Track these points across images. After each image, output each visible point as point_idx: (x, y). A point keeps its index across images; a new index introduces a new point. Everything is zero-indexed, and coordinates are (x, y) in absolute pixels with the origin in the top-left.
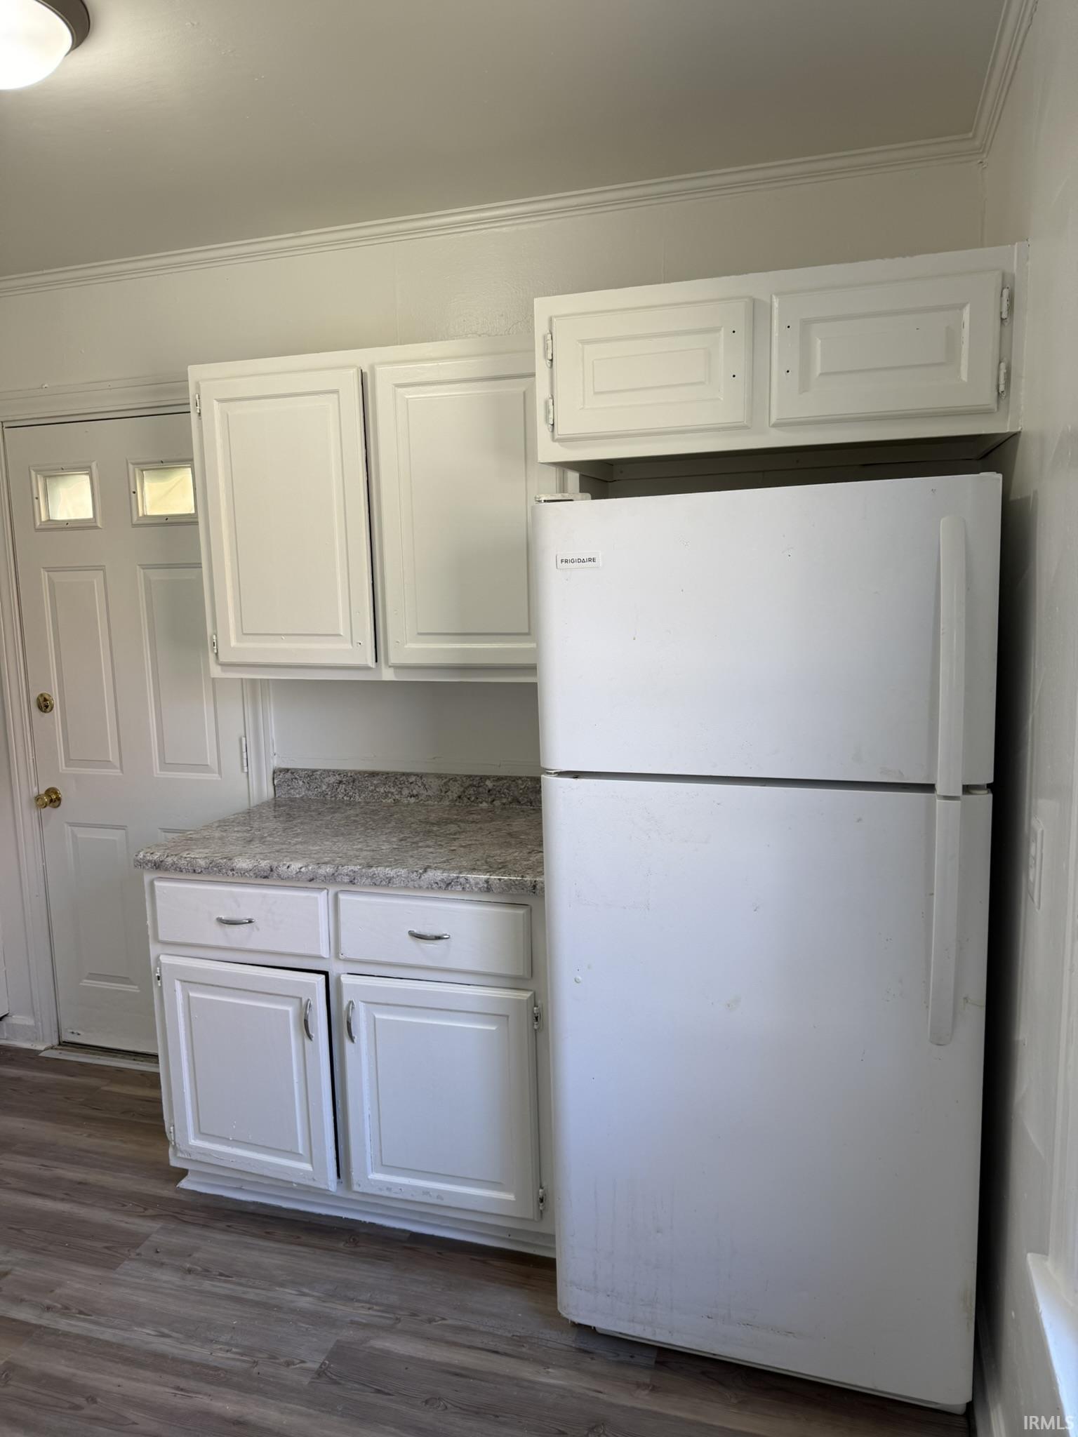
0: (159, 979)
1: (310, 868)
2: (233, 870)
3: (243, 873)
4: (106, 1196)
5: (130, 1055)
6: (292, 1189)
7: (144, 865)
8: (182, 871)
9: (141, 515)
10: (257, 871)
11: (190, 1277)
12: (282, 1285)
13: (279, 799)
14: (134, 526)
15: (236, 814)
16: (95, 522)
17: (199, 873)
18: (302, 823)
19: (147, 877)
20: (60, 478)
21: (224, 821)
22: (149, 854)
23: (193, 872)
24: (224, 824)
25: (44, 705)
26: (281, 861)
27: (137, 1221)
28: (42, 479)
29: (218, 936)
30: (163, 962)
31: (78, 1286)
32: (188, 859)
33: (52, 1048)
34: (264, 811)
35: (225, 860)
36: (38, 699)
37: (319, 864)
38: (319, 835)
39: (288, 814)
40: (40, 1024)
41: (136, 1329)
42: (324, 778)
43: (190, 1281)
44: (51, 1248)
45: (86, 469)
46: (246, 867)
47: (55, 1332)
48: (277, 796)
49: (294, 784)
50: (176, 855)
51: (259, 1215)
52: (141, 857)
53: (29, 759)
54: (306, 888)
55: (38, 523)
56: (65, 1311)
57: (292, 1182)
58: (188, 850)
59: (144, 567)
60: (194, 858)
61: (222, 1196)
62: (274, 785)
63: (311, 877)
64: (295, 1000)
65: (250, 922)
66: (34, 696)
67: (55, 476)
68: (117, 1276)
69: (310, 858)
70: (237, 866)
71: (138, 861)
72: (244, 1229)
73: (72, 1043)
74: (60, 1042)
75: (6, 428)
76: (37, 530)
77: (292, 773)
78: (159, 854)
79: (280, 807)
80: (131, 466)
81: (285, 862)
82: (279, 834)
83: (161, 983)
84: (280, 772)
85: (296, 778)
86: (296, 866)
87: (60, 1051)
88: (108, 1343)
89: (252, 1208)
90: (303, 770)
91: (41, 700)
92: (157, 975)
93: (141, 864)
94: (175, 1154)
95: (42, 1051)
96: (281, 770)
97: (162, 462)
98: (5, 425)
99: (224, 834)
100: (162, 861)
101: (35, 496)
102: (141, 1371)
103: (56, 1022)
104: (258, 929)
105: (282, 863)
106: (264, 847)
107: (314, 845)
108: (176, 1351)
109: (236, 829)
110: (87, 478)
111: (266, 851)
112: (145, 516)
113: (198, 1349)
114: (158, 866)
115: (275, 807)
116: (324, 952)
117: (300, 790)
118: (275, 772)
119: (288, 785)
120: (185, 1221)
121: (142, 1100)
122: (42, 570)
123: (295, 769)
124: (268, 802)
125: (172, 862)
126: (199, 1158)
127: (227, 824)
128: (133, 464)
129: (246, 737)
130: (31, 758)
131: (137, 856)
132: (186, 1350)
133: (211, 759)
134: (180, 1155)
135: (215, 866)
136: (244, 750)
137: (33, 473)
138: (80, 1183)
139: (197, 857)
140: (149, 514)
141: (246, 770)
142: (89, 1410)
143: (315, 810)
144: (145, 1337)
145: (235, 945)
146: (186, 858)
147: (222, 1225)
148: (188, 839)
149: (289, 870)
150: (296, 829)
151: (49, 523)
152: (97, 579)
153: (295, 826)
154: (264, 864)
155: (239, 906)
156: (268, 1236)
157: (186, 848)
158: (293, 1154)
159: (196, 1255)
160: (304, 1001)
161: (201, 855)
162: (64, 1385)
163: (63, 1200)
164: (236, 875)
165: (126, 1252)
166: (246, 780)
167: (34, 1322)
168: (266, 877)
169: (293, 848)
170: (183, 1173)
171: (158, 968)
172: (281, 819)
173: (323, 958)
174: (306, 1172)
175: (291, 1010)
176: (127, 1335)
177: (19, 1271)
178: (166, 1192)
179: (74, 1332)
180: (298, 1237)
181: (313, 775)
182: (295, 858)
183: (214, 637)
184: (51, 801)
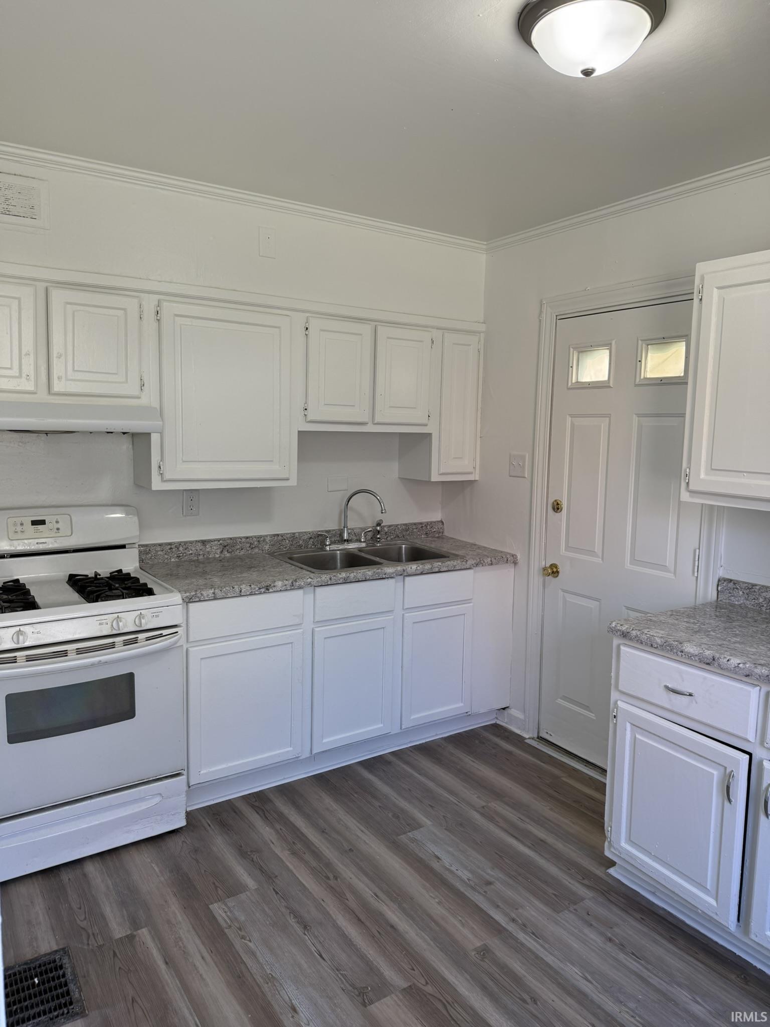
0: (615, 718)
1: (747, 666)
2: (682, 652)
3: (690, 656)
4: (556, 856)
5: (583, 762)
6: (697, 913)
7: (615, 632)
8: (642, 643)
9: (642, 377)
10: (701, 657)
11: (609, 944)
12: (679, 985)
13: (720, 602)
14: (636, 385)
15: (686, 608)
16: (609, 383)
17: (655, 648)
18: (740, 626)
19: (616, 641)
20: (589, 352)
21: (678, 612)
22: (619, 625)
23: (651, 646)
24: (675, 614)
25: (557, 507)
26: (721, 654)
27: (577, 885)
28: (577, 353)
29: (665, 699)
30: (619, 706)
31: (533, 913)
32: (648, 635)
33: (533, 739)
34: (708, 610)
35: (676, 643)
36: (553, 503)
37: (755, 664)
38: (755, 640)
39: (728, 616)
40: (527, 720)
41: (568, 964)
42: (762, 592)
43: (609, 947)
44: (519, 878)
45: (608, 345)
46: (693, 652)
47: (516, 939)
48: (719, 600)
49: (735, 593)
50: (639, 630)
51: (666, 920)
52: (614, 626)
53: (542, 542)
54: (741, 680)
55: (570, 384)
56: (524, 927)
57: (698, 908)
58: (648, 628)
59: (639, 415)
60: (652, 636)
61: (639, 893)
62: (718, 590)
63: (748, 673)
64: (720, 767)
65: (690, 695)
66: (551, 501)
67: (585, 351)
68: (559, 918)
69: (747, 657)
70: (686, 650)
71: (610, 628)
72: (653, 925)
73: (546, 740)
74: (538, 736)
75: (559, 319)
76: (569, 389)
77: (734, 584)
78: (626, 626)
79: (721, 608)
80: (640, 342)
81: (725, 656)
82: (720, 631)
83: (616, 720)
84: (725, 581)
85: (737, 589)
86: (735, 661)
87: (538, 743)
88: (548, 965)
89: (661, 912)
90: (744, 583)
91: (555, 504)
92: (614, 714)
93: (613, 631)
94: (609, 849)
95: (526, 739)
96: (725, 580)
97: (664, 338)
98: (558, 318)
99: (676, 622)
100: (628, 633)
101: (571, 365)
102: (568, 998)
103: (537, 722)
104: (696, 703)
105: (723, 656)
106: (708, 639)
107: (751, 646)
108: (595, 997)
109: (685, 620)
110: (608, 351)
111: (710, 643)
112: (646, 379)
113: (610, 1003)
114: (625, 635)
115: (717, 608)
116: (751, 736)
117: (739, 599)
118: (720, 581)
119: (730, 593)
120: (610, 900)
121: (588, 797)
122: (568, 416)
123: (737, 581)
124: (711, 603)
125: (635, 634)
126: (627, 858)
127: (678, 614)
128: (642, 340)
129: (699, 549)
130: (543, 541)
131: (610, 624)
132: (601, 998)
133: (669, 562)
134: (612, 850)
135: (668, 646)
136: (697, 559)
137: (572, 350)
138: (542, 840)
139: (655, 635)
140: (648, 377)
141: (696, 575)
142: (531, 1007)
143: (752, 618)
144: (573, 973)
145: (675, 709)
146: (646, 634)
147: (638, 916)
148: (650, 621)
149: (729, 663)
150: (735, 630)
151: (577, 384)
152: (604, 424)
153: (735, 628)
154: (708, 653)
155: (683, 681)
156: (672, 940)
157: (647, 626)
158: (703, 888)
159: (616, 929)
160: (728, 771)
161: (658, 635)
162: (517, 980)
163: (529, 847)
164: (684, 656)
165: (567, 904)
166: (695, 582)
167: (503, 925)
168: (708, 664)
169: (732, 646)
170: (612, 864)
171: (615, 710)
172: (722, 619)
173: (749, 741)
174: (712, 906)
175: (716, 773)
176: (561, 965)
177: (498, 885)
178: (599, 872)
179: (528, 945)
180: (696, 953)
181: (752, 588)
182: (734, 654)
183: (688, 470)
184: (553, 572)
